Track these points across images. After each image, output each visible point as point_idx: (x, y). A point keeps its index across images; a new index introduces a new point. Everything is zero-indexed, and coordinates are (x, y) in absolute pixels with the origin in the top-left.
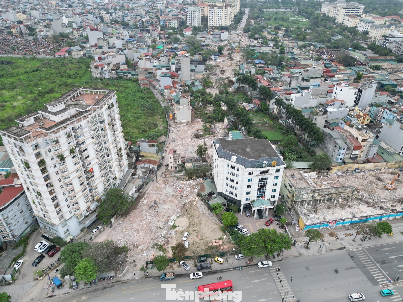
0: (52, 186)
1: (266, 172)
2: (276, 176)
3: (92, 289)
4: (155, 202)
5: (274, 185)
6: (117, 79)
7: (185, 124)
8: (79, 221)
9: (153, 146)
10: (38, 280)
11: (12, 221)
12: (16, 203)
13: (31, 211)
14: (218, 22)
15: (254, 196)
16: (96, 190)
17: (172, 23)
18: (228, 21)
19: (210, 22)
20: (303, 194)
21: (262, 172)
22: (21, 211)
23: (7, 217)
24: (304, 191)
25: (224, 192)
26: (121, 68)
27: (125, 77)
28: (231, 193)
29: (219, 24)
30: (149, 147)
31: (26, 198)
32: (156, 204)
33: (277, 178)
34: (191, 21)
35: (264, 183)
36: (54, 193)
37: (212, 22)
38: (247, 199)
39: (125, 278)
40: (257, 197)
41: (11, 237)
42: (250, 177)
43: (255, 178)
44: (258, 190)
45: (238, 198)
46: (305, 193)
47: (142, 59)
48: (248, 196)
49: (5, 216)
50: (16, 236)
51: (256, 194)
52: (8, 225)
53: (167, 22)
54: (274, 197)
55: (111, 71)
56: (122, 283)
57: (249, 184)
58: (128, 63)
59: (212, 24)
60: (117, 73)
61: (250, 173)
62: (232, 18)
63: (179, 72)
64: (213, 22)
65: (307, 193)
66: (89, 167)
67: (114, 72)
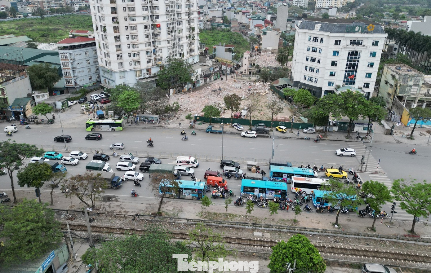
0: (118, 23)
1: (359, 43)
2: (372, 50)
3: (132, 126)
4: (220, 89)
5: (368, 66)
6: (210, 30)
7: (270, 53)
8: (137, 78)
9: (230, 51)
10: (84, 113)
11: (78, 67)
12: (85, 51)
13: (96, 61)
14: (327, 3)
15: (339, 79)
16: (160, 54)
17: (276, 5)
18: (339, 3)
19: (318, 3)
20: (411, 86)
21: (353, 43)
22: (88, 62)
23: (74, 59)
24: (413, 81)
25: (302, 81)
26: (216, 21)
27: (219, 28)
28: (311, 79)
29: (328, 5)
30: (226, 51)
31: (95, 51)
32: (220, 90)
33: (374, 54)
34: (297, 3)
35: (355, 61)
36: (119, 32)
37: (320, 3)
38: (330, 84)
39: (168, 126)
40: (344, 82)
41: (73, 84)
42: (337, 48)
43: (343, 50)
44: (346, 71)
45: (318, 85)
46: (415, 85)
47: (238, 14)
48: (332, 79)
49: (72, 58)
50: (78, 85)
51: (343, 77)
52: (73, 68)
53: (272, 3)
54: (367, 86)
55: (206, 21)
56: (164, 128)
57: (335, 59)
58: (224, 18)
59: (320, 5)
60: (211, 25)
61: (337, 42)
62: (345, 3)
63: (274, 22)
64: (322, 3)
65: (418, 85)
66: (158, 21)
67: (209, 23)
